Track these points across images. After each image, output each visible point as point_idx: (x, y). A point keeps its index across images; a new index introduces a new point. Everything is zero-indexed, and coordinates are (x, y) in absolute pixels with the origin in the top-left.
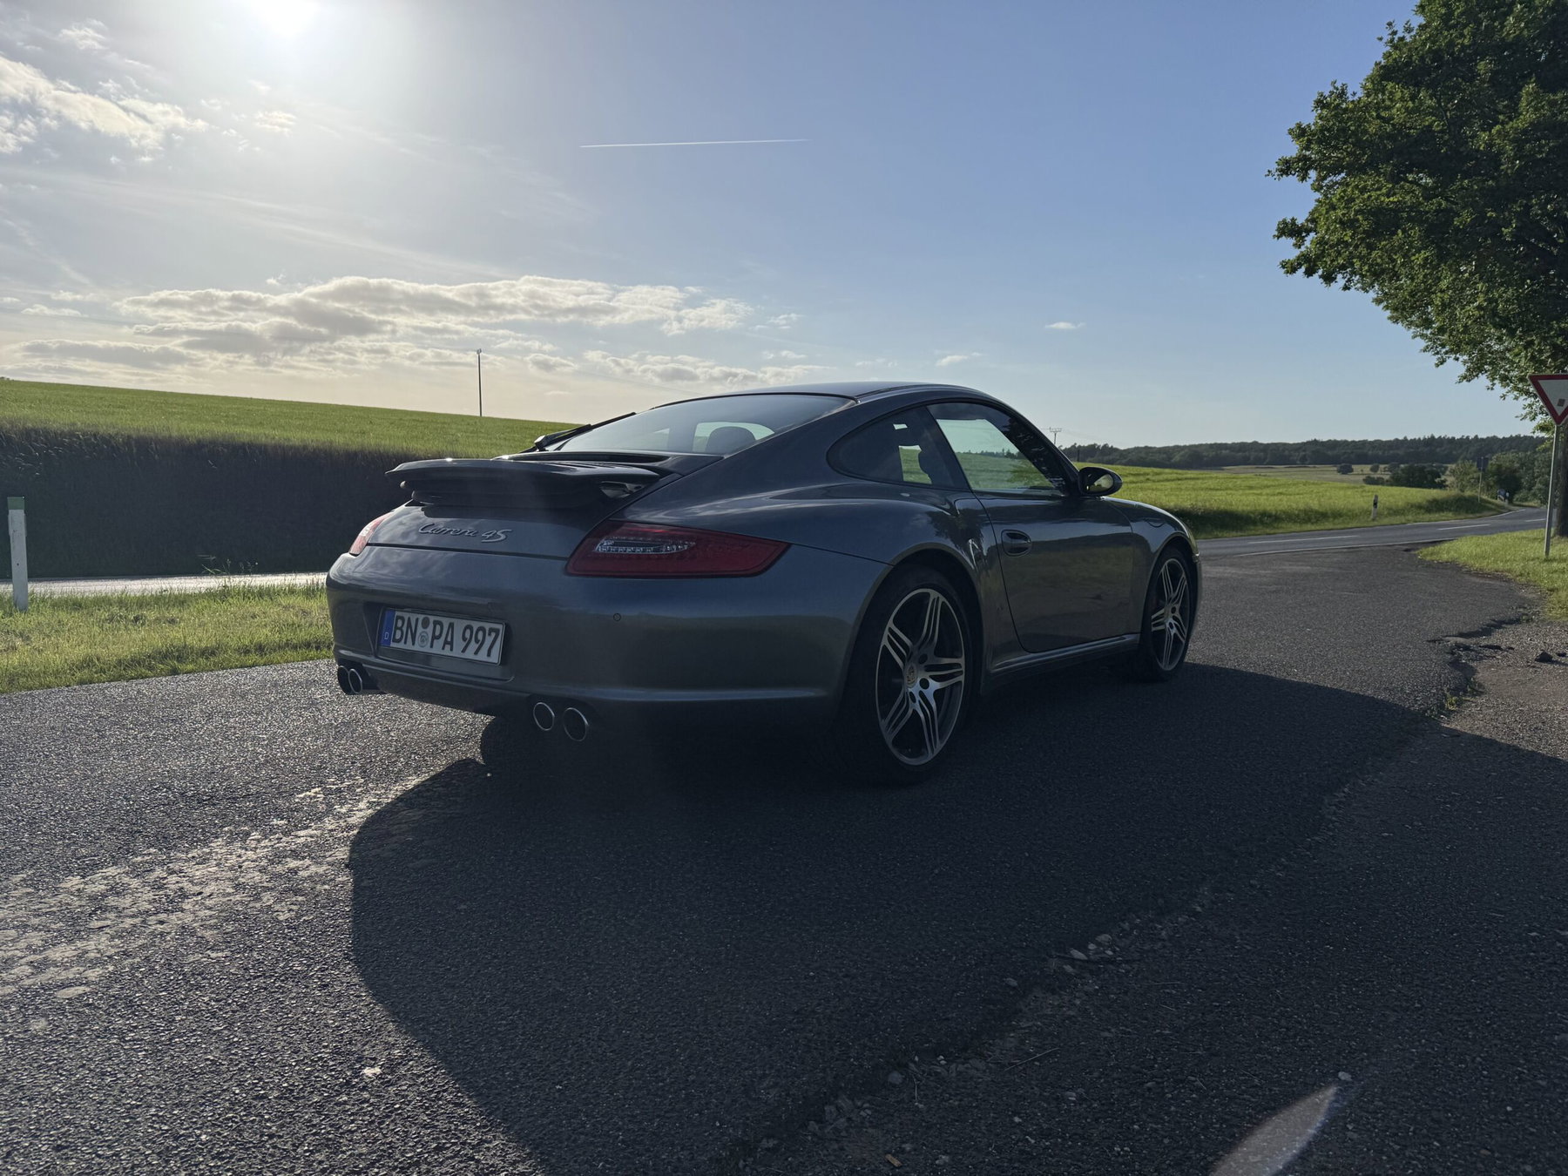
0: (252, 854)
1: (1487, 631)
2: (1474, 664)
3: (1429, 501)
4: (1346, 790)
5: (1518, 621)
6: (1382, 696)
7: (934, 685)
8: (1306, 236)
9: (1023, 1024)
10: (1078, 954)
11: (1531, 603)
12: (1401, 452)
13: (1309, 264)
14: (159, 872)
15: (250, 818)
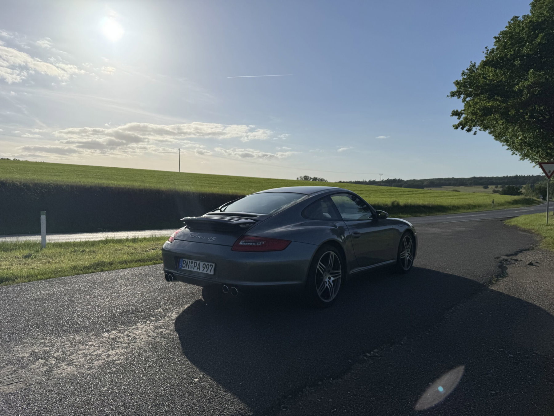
0: (149, 327)
1: (516, 254)
2: (507, 266)
3: (513, 201)
4: (453, 309)
5: (528, 250)
6: (472, 278)
7: (332, 279)
8: (462, 115)
9: (353, 371)
10: (368, 354)
11: (537, 242)
12: (506, 181)
13: (462, 125)
14: (126, 332)
15: (145, 318)
